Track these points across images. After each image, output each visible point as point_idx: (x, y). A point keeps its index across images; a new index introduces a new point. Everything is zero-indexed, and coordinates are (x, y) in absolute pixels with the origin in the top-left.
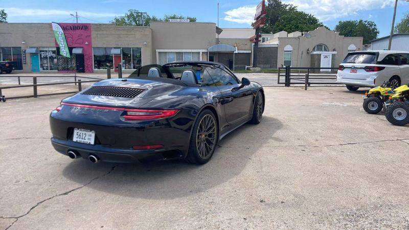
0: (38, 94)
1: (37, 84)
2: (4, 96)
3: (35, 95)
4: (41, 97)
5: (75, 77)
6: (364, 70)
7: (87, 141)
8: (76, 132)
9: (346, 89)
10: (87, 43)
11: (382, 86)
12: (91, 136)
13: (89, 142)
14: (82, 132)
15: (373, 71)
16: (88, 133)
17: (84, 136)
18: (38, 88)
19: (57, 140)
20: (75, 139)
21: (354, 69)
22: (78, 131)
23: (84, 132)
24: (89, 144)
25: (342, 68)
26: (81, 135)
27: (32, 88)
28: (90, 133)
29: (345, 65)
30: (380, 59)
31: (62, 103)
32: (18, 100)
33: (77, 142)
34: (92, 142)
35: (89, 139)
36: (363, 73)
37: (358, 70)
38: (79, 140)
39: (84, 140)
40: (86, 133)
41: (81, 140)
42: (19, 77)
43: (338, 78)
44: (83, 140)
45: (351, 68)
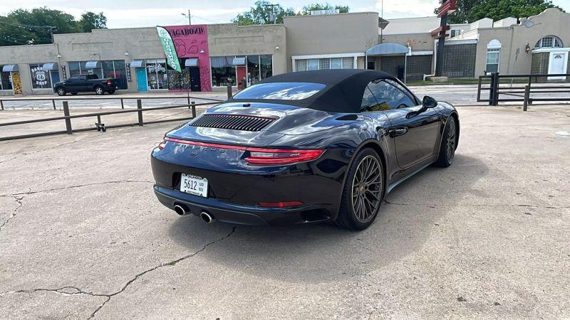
0: (144, 122)
1: (143, 108)
2: (103, 125)
3: (141, 123)
4: (147, 125)
5: (189, 98)
7: (198, 192)
8: (183, 178)
10: (202, 51)
13: (200, 193)
14: (191, 179)
16: (199, 181)
17: (194, 185)
18: (144, 113)
19: (160, 189)
20: (182, 189)
22: (186, 178)
23: (194, 180)
24: (201, 196)
26: (190, 183)
27: (137, 113)
28: (202, 181)
31: (166, 138)
32: (120, 129)
33: (185, 193)
34: (205, 195)
35: (200, 189)
38: (187, 190)
39: (195, 191)
40: (196, 180)
41: (189, 190)
42: (122, 99)
44: (193, 190)
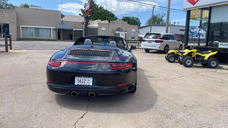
6: (154, 42)
7: (86, 84)
8: (76, 79)
9: (144, 51)
11: (174, 50)
12: (89, 80)
14: (82, 79)
15: (159, 42)
16: (87, 79)
17: (84, 81)
20: (76, 83)
21: (150, 42)
22: (78, 78)
23: (84, 79)
24: (89, 85)
25: (144, 41)
26: (82, 80)
28: (89, 79)
29: (145, 39)
30: (161, 37)
33: (78, 85)
34: (91, 84)
35: (88, 82)
36: (154, 43)
37: (152, 42)
38: (79, 84)
39: (84, 84)
40: (85, 79)
41: (81, 83)
43: (142, 45)
45: (149, 41)
